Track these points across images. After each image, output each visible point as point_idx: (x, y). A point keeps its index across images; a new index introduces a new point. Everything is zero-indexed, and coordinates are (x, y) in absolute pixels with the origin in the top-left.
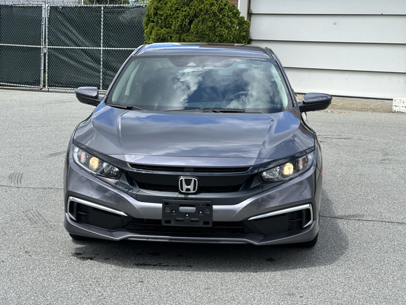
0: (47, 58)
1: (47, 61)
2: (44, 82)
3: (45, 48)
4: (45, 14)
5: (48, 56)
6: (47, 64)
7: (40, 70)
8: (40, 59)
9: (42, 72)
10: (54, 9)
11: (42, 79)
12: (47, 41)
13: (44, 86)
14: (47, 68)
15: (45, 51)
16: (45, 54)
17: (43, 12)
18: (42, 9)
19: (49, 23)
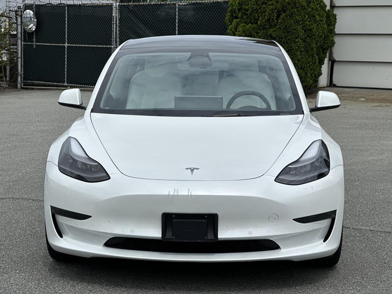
12: (118, 40)
17: (114, 11)
18: (112, 8)
19: (120, 22)
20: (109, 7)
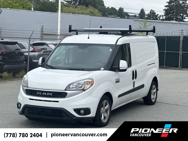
0: (181, 57)
1: (181, 58)
2: (180, 66)
3: (181, 52)
4: (181, 39)
5: (182, 56)
6: (181, 59)
7: (179, 61)
8: (179, 57)
9: (180, 62)
10: (185, 37)
11: (179, 65)
12: (182, 50)
13: (180, 68)
14: (181, 61)
15: (181, 54)
16: (181, 55)
17: (181, 38)
18: (180, 38)
19: (183, 43)
20: (179, 37)
